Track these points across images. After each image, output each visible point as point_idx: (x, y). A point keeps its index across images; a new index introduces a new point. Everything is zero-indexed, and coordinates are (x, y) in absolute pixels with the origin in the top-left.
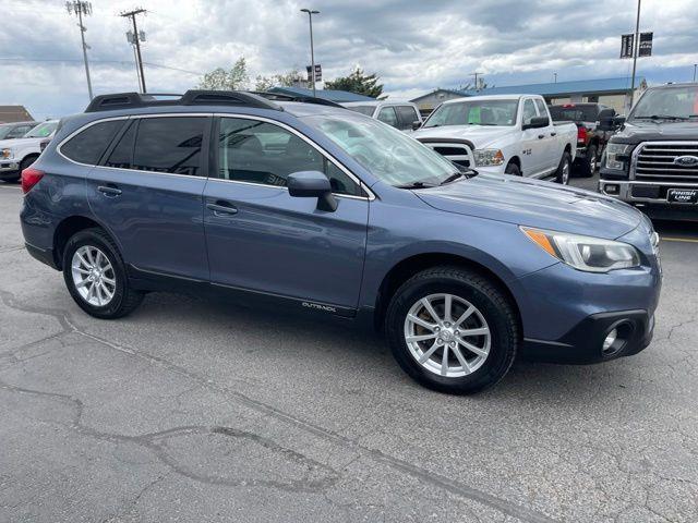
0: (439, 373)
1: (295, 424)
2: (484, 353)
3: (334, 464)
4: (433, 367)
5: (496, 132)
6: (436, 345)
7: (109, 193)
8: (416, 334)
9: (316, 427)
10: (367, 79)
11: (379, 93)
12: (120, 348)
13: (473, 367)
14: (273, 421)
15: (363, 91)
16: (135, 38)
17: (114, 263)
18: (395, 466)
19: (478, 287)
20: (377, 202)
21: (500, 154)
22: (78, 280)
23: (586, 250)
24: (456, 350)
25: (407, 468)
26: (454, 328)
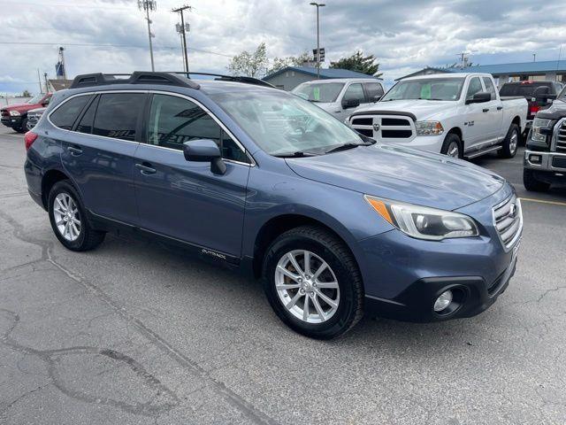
0: (301, 318)
1: (168, 352)
2: (335, 304)
3: (180, 393)
4: (297, 313)
5: (439, 106)
6: (300, 294)
7: (76, 153)
8: (285, 283)
9: (184, 357)
10: (366, 59)
11: (376, 71)
12: (72, 276)
13: (327, 316)
14: (154, 348)
15: (362, 69)
16: (182, 29)
17: (79, 208)
18: (229, 399)
19: (328, 246)
20: (256, 169)
21: (439, 126)
22: (58, 219)
23: (420, 219)
24: (314, 298)
25: (237, 402)
26: (313, 280)
